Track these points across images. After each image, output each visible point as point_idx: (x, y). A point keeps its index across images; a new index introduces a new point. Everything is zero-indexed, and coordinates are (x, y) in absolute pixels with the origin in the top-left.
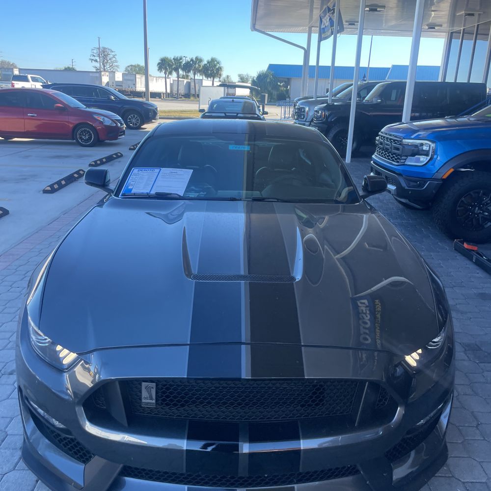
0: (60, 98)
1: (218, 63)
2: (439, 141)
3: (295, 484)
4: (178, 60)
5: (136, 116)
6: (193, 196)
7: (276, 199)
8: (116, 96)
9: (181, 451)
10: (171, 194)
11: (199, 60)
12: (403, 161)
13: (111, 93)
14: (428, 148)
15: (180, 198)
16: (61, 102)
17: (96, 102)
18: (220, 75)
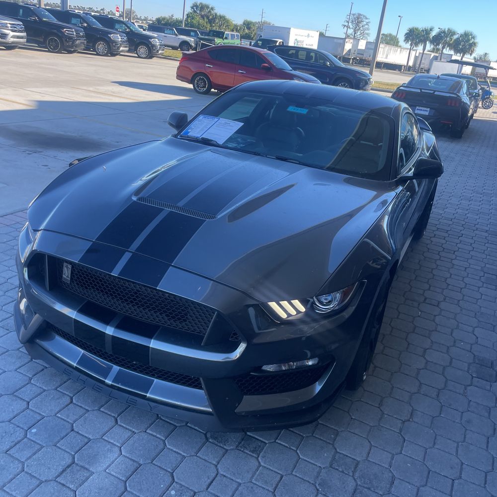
0: (270, 59)
1: (473, 38)
3: (155, 378)
4: (427, 32)
6: (231, 146)
8: (332, 62)
10: (212, 140)
11: (451, 33)
13: (328, 58)
16: (269, 62)
18: (472, 52)
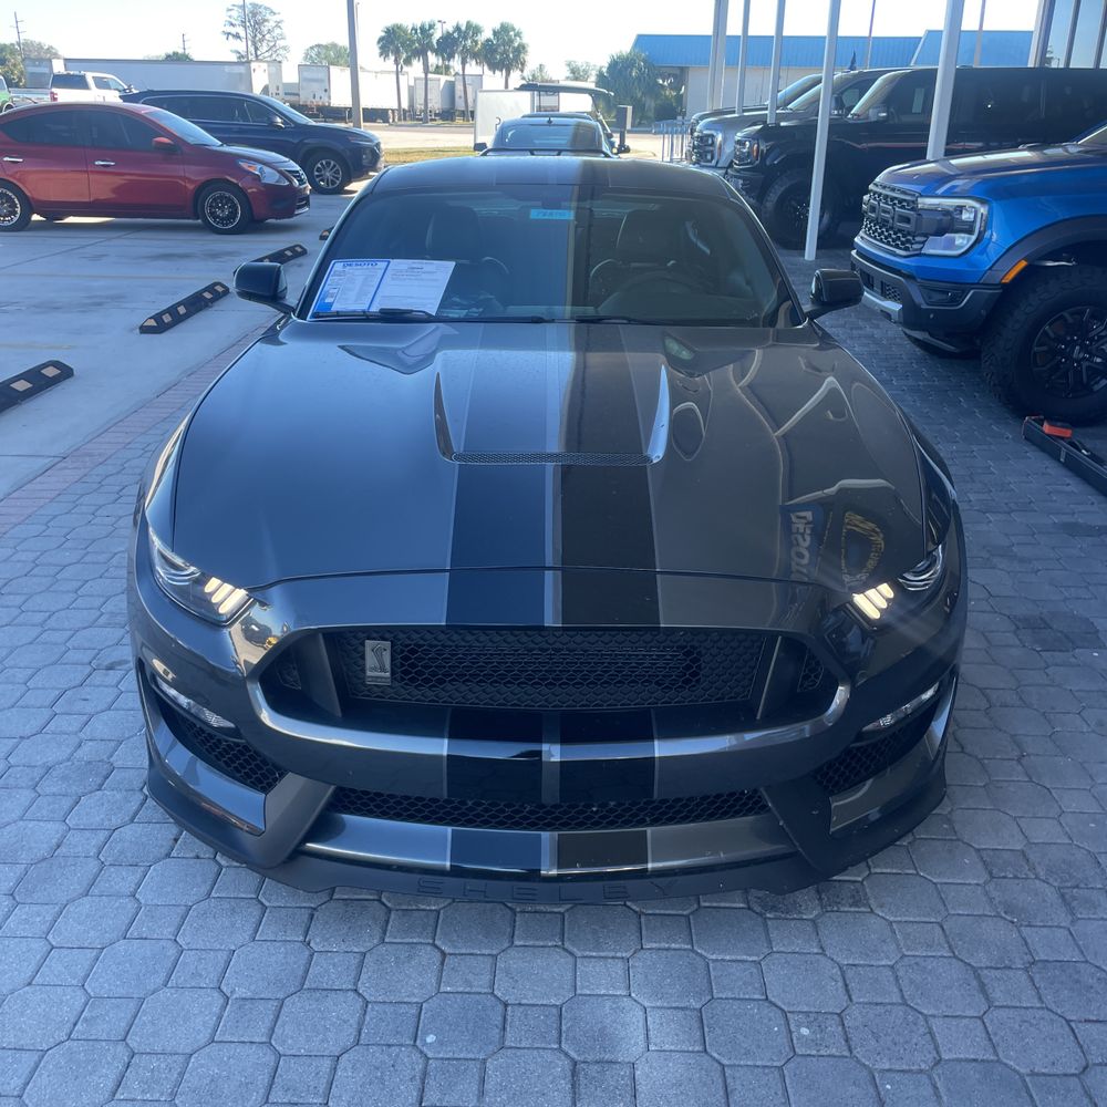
0: (163, 123)
1: (518, 34)
2: (996, 200)
3: (647, 826)
4: (425, 31)
5: (332, 163)
6: (456, 316)
7: (624, 318)
8: (286, 117)
9: (438, 758)
10: (412, 311)
11: (474, 30)
12: (919, 246)
13: (277, 110)
14: (972, 216)
15: (429, 319)
16: (169, 135)
17: (241, 131)
18: (523, 64)
